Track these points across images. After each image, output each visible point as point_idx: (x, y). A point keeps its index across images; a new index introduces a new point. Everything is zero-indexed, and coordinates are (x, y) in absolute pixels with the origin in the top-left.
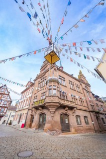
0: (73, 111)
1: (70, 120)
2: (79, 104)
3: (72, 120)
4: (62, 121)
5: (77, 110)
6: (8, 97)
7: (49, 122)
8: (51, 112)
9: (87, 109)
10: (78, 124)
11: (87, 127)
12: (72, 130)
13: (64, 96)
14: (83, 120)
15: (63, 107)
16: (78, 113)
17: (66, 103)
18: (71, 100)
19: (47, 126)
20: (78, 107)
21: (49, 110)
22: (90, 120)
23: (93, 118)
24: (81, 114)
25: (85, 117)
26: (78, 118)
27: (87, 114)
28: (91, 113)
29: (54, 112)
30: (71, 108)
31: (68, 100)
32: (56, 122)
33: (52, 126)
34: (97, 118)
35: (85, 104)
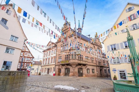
0: (86, 66)
1: (83, 71)
2: (90, 62)
3: (85, 71)
4: (79, 72)
5: (88, 66)
6: (30, 55)
7: (72, 72)
8: (73, 67)
9: (95, 65)
10: (88, 73)
11: (93, 75)
12: (84, 76)
13: (80, 58)
14: (91, 71)
15: (80, 64)
16: (88, 67)
17: (82, 62)
18: (85, 60)
19: (71, 74)
20: (89, 64)
21: (72, 66)
22: (95, 71)
23: (98, 70)
24: (91, 68)
25: (93, 69)
26: (88, 70)
27: (95, 68)
28: (97, 67)
29: (75, 67)
30: (84, 65)
31: (83, 60)
32: (76, 72)
33: (74, 74)
34: (101, 70)
35: (95, 62)
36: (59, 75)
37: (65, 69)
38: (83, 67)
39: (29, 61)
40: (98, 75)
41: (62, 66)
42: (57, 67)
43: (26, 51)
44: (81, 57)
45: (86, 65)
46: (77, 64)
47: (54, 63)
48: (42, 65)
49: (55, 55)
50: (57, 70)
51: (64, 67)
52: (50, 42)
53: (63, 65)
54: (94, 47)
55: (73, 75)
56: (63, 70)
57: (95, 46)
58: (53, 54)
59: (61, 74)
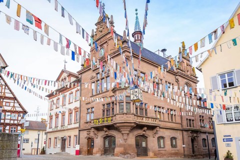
0: (155, 131)
1: (149, 143)
2: (167, 120)
3: (152, 142)
4: (138, 145)
5: (161, 130)
6: (16, 105)
7: (121, 146)
8: (123, 134)
9: (179, 127)
10: (160, 147)
11: (173, 151)
12: (151, 154)
14: (168, 142)
15: (140, 126)
16: (161, 133)
17: (145, 121)
18: (154, 116)
19: (117, 150)
20: (162, 124)
21: (120, 132)
22: (179, 142)
23: (185, 140)
24: (167, 134)
25: (173, 138)
26: (162, 141)
27: (178, 135)
28: (185, 133)
29: (128, 134)
30: (152, 128)
31: (149, 115)
32: (130, 146)
33: (125, 149)
34: (193, 140)
35: (178, 120)
36: (90, 152)
37: (102, 139)
38: (149, 133)
39: (16, 122)
40: (186, 153)
41: (96, 132)
42: (84, 135)
43: (7, 95)
44: (142, 109)
45: (156, 127)
46: (133, 124)
47: (77, 125)
48: (48, 130)
49: (77, 104)
50: (84, 141)
51: (101, 134)
52: (63, 72)
53: (98, 129)
54: (177, 81)
55: (124, 153)
56: (99, 141)
57: (180, 79)
58: (72, 101)
59: (95, 150)
